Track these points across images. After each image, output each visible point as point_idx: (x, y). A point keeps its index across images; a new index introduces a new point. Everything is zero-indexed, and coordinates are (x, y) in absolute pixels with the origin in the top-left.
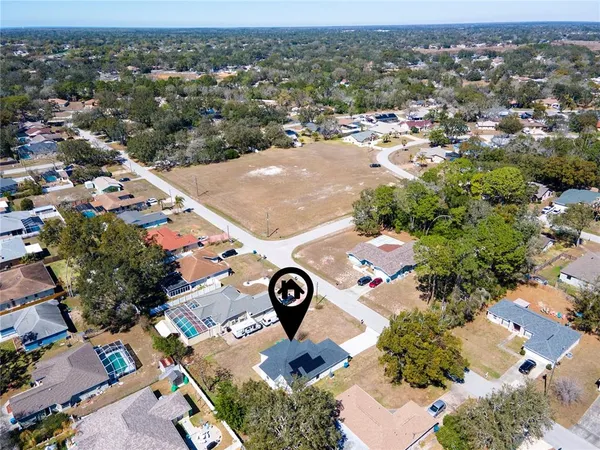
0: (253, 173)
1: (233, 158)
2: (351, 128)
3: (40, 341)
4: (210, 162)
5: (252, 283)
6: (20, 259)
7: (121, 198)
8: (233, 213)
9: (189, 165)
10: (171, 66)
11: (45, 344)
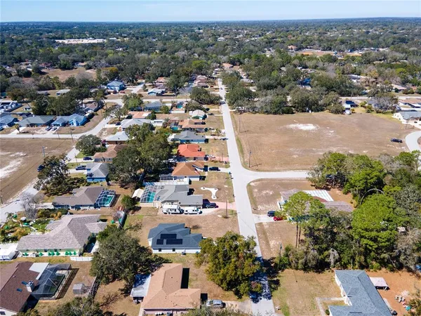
0: (292, 126)
1: (288, 113)
2: (414, 107)
3: (93, 179)
4: (271, 113)
5: (206, 189)
6: (124, 141)
7: (196, 124)
8: (246, 147)
9: (256, 112)
10: (320, 46)
11: (95, 181)
